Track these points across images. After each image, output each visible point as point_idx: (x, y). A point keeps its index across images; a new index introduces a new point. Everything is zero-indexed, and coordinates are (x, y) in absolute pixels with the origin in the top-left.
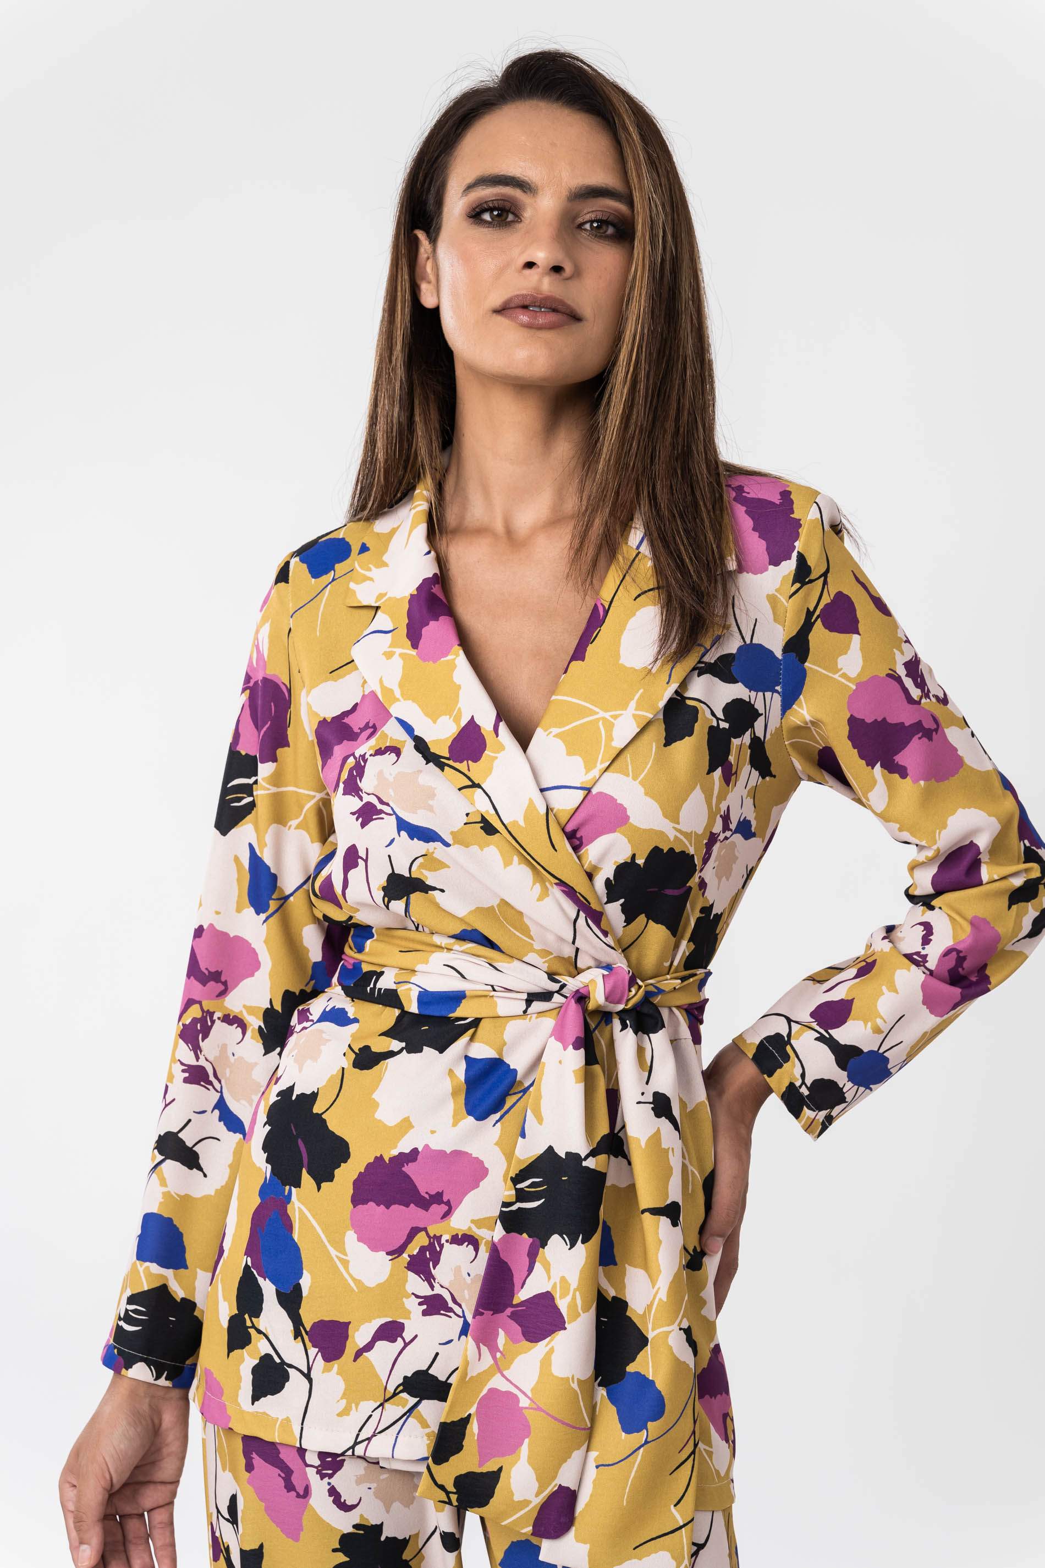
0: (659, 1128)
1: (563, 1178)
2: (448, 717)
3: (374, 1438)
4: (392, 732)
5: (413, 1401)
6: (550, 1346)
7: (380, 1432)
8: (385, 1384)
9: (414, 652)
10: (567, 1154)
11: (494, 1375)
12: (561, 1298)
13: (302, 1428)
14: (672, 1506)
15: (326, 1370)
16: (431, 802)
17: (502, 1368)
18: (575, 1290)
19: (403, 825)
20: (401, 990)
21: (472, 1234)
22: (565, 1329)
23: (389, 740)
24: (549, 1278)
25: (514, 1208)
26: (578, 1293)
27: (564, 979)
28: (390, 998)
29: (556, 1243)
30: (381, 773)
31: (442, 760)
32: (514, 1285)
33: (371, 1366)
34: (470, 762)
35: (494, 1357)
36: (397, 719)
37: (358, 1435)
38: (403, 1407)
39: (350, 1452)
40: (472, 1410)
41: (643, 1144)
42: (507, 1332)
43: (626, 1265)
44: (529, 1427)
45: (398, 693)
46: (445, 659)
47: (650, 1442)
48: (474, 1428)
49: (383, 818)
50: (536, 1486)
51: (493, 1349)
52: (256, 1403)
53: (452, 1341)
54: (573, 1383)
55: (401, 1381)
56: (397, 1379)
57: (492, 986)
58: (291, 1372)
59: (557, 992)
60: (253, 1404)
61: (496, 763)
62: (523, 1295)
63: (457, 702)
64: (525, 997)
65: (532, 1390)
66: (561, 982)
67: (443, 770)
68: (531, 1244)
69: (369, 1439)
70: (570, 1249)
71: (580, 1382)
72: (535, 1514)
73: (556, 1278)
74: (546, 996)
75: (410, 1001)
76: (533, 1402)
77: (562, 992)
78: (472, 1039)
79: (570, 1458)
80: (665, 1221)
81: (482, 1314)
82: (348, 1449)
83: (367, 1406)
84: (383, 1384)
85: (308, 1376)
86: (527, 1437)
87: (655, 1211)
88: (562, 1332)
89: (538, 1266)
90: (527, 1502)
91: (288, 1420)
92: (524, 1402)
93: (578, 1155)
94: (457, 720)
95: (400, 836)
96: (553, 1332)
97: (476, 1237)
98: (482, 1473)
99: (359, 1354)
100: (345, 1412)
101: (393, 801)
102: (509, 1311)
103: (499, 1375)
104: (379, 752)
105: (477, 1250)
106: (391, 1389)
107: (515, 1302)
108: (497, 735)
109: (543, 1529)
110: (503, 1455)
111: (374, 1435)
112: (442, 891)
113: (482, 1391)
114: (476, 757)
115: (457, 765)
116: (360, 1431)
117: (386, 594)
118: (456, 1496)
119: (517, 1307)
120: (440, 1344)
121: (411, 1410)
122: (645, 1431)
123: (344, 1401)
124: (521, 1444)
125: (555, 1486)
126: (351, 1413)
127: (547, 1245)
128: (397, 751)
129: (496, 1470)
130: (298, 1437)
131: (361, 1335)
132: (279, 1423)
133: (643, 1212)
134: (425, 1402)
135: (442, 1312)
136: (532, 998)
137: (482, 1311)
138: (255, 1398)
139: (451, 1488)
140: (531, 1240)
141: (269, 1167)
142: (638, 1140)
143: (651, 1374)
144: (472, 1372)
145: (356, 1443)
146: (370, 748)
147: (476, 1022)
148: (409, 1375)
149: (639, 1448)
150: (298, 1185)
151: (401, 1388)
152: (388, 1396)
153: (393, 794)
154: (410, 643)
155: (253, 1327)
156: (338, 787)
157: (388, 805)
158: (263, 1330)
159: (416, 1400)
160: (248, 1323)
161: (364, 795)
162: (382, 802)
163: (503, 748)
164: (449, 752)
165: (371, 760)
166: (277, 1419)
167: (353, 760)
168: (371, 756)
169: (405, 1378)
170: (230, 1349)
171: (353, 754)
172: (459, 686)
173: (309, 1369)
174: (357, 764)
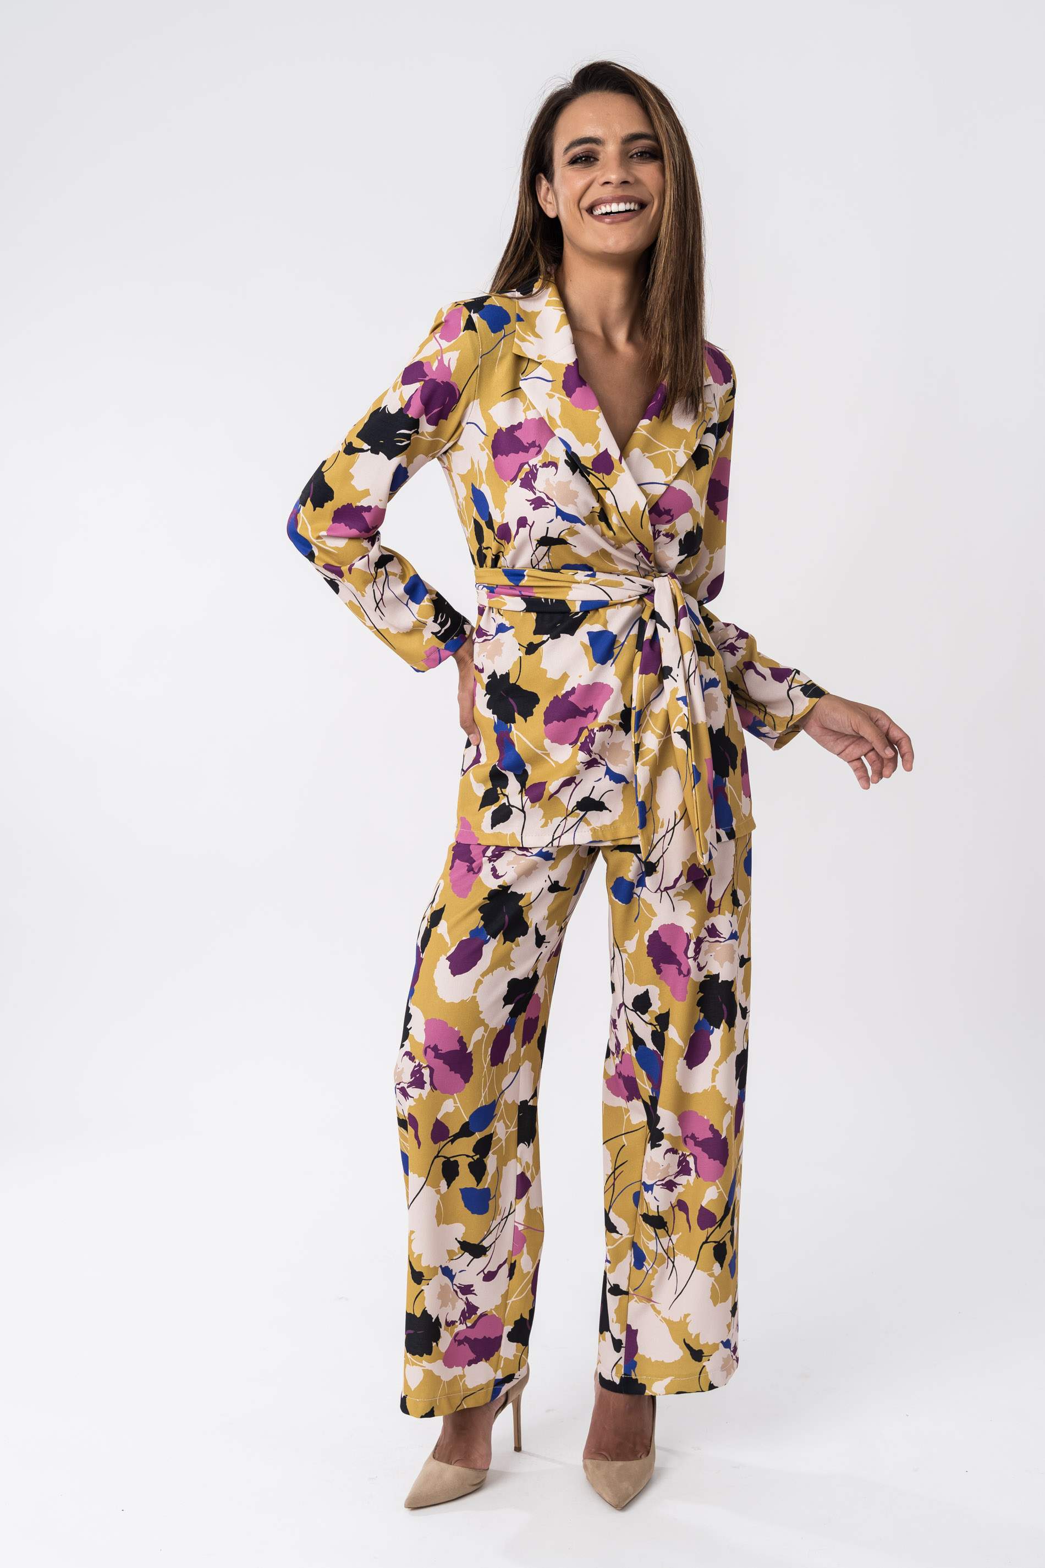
2: (591, 444)
3: (562, 836)
4: (555, 450)
5: (582, 813)
7: (566, 832)
8: (567, 808)
9: (568, 399)
13: (522, 837)
15: (532, 807)
16: (575, 500)
19: (559, 512)
23: (550, 457)
30: (548, 480)
31: (588, 469)
33: (559, 800)
34: (604, 474)
36: (560, 438)
37: (553, 836)
38: (577, 817)
45: (559, 422)
46: (590, 412)
49: (548, 508)
52: (494, 828)
53: (602, 779)
55: (575, 804)
56: (573, 803)
58: (513, 809)
60: (492, 829)
63: (598, 438)
67: (589, 476)
69: (560, 837)
82: (549, 844)
83: (557, 820)
84: (565, 807)
85: (523, 811)
91: (513, 834)
94: (597, 448)
95: (557, 519)
97: (611, 725)
99: (551, 797)
100: (545, 825)
101: (555, 498)
104: (545, 465)
105: (612, 731)
106: (570, 809)
108: (621, 463)
111: (562, 834)
112: (575, 546)
114: (608, 473)
115: (596, 474)
116: (554, 833)
117: (545, 357)
120: (596, 782)
121: (581, 819)
123: (544, 820)
126: (548, 825)
128: (556, 466)
130: (520, 841)
131: (552, 787)
132: (509, 836)
134: (589, 813)
135: (595, 765)
138: (493, 825)
141: (496, 716)
145: (553, 840)
146: (539, 462)
148: (580, 801)
150: (514, 722)
151: (576, 808)
152: (568, 813)
153: (555, 494)
154: (565, 392)
155: (502, 793)
156: (516, 480)
157: (552, 500)
158: (507, 794)
159: (584, 812)
160: (499, 792)
161: (537, 492)
162: (548, 498)
163: (623, 471)
164: (592, 466)
165: (540, 469)
166: (507, 834)
167: (528, 467)
168: (540, 467)
169: (578, 802)
170: (482, 805)
171: (527, 463)
172: (600, 430)
173: (523, 807)
174: (531, 470)
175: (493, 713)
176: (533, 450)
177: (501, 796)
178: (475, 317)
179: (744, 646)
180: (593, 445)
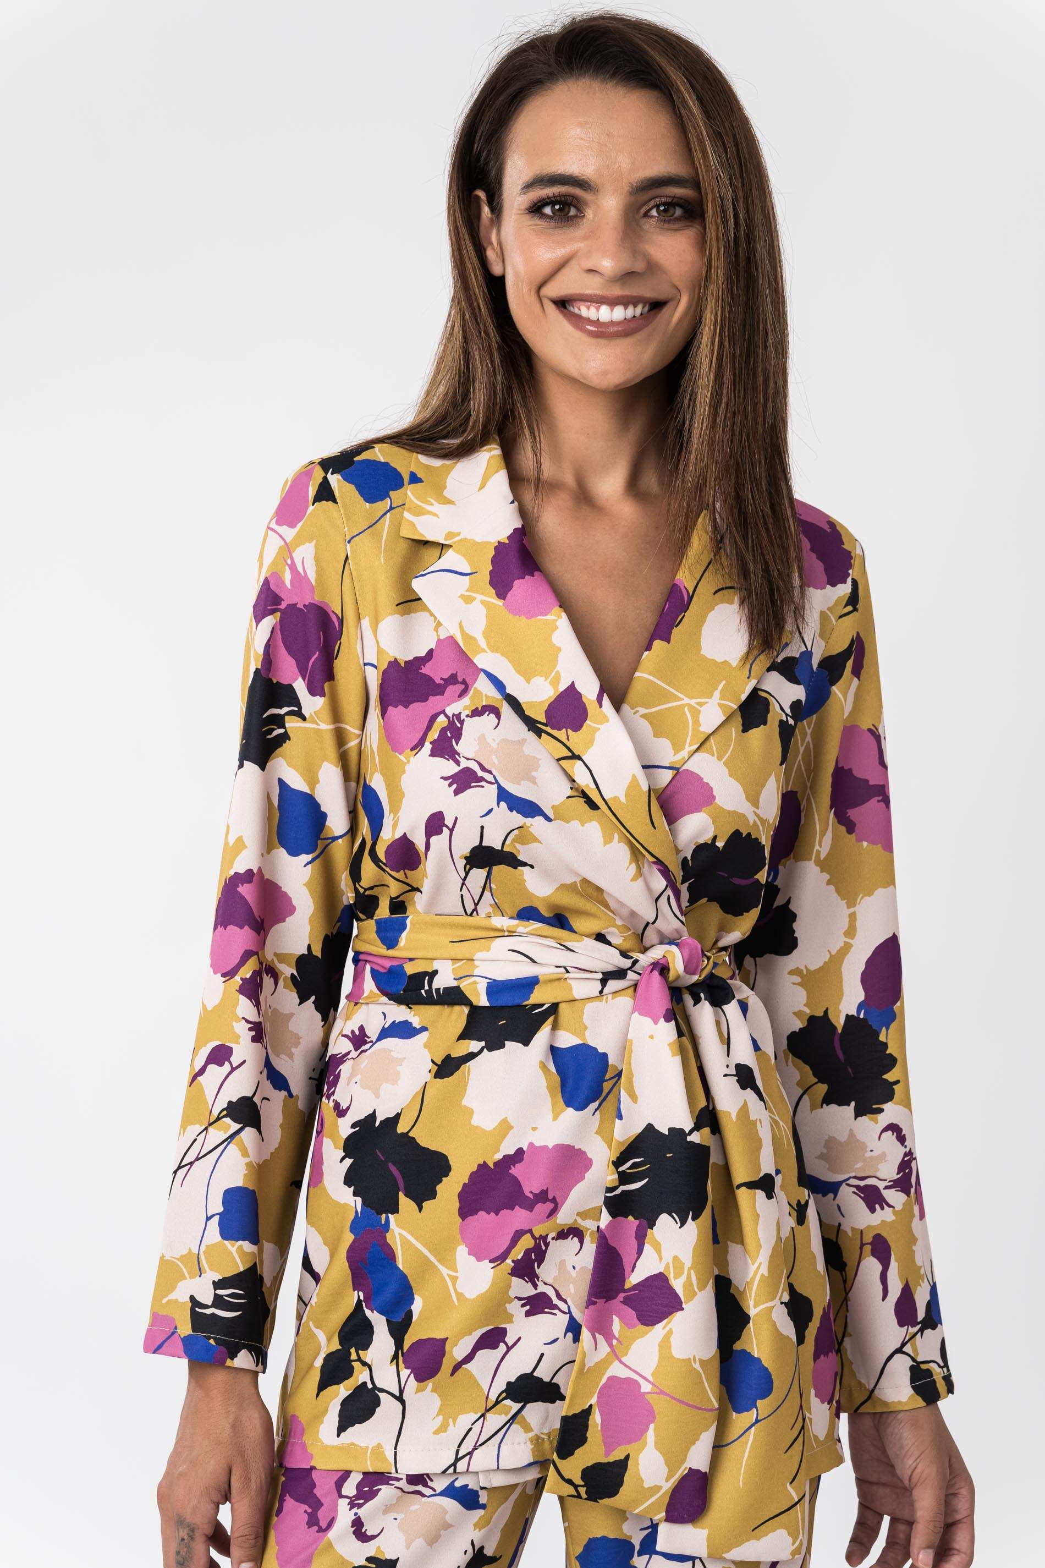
0: (745, 1100)
1: (668, 1155)
2: (544, 678)
3: (476, 1452)
4: (484, 690)
5: (516, 1406)
6: (667, 1328)
7: (481, 1445)
8: (487, 1393)
9: (500, 603)
10: (670, 1130)
11: (612, 1362)
12: (675, 1278)
13: (396, 1453)
14: (788, 1484)
15: (419, 1390)
16: (534, 774)
17: (619, 1355)
18: (689, 1269)
19: (503, 795)
20: (464, 985)
21: (578, 1226)
22: (683, 1309)
23: (484, 698)
24: (661, 1259)
25: (618, 1192)
26: (692, 1272)
27: (636, 955)
28: (453, 997)
29: (665, 1222)
30: (482, 738)
31: (538, 725)
32: (624, 1269)
33: (471, 1376)
34: (569, 731)
35: (611, 1345)
36: (487, 674)
37: (457, 1452)
38: (506, 1415)
39: (451, 1470)
40: (593, 1401)
41: (734, 1117)
42: (622, 1319)
43: (728, 1242)
44: (653, 1412)
45: (482, 643)
46: (542, 617)
47: (761, 1420)
48: (596, 1418)
49: (482, 786)
50: (665, 1470)
51: (609, 1337)
52: (343, 1434)
53: (557, 1339)
54: (695, 1363)
55: (504, 1387)
56: (500, 1386)
57: (565, 968)
58: (382, 1396)
59: (630, 969)
60: (338, 1436)
61: (597, 735)
62: (634, 1278)
63: (556, 665)
64: (600, 976)
65: (653, 1374)
66: (633, 958)
67: (540, 737)
68: (638, 1226)
69: (470, 1454)
70: (680, 1227)
71: (702, 1363)
72: (667, 1500)
73: (668, 1257)
74: (620, 974)
75: (478, 995)
76: (655, 1386)
77: (633, 969)
78: (555, 1027)
79: (698, 1440)
80: (760, 1194)
81: (595, 1303)
82: (449, 1468)
83: (466, 1420)
84: (484, 1392)
85: (400, 1399)
86: (653, 1422)
87: (751, 1185)
88: (679, 1313)
89: (647, 1247)
90: (658, 1488)
91: (379, 1446)
92: (646, 1387)
93: (682, 1130)
94: (556, 681)
95: (499, 807)
96: (671, 1313)
97: (581, 1228)
98: (609, 1462)
99: (457, 1367)
100: (443, 1429)
101: (496, 769)
102: (621, 1296)
103: (617, 1362)
104: (476, 713)
105: (581, 1241)
106: (493, 1397)
107: (627, 1286)
108: (601, 706)
109: (676, 1514)
110: (628, 1443)
111: (475, 1449)
112: (532, 867)
113: (601, 1380)
114: (577, 727)
115: (554, 732)
116: (459, 1446)
118: (585, 1489)
119: (630, 1291)
120: (545, 1344)
121: (514, 1417)
122: (755, 1410)
123: (441, 1418)
124: (647, 1430)
125: (685, 1470)
126: (449, 1429)
127: (655, 1225)
128: (496, 712)
129: (623, 1458)
130: (392, 1463)
131: (458, 1351)
132: (369, 1451)
133: (739, 1187)
134: (529, 1406)
135: (546, 1310)
136: (606, 978)
137: (596, 1300)
138: (341, 1429)
139: (578, 1481)
140: (638, 1221)
142: (729, 1113)
143: (756, 1351)
144: (590, 1363)
145: (457, 1459)
146: (465, 708)
147: (554, 1008)
148: (513, 1380)
149: (750, 1427)
150: (395, 1210)
151: (504, 1395)
152: (490, 1405)
153: (496, 762)
154: (494, 591)
155: (359, 1360)
156: (423, 746)
157: (490, 772)
158: (368, 1360)
159: (520, 1405)
160: (354, 1356)
161: (462, 760)
162: (483, 769)
163: (606, 719)
164: (547, 717)
165: (467, 721)
166: (367, 1447)
167: (445, 719)
168: (467, 716)
169: (509, 1384)
170: (323, 1386)
171: (443, 712)
172: (559, 649)
173: (401, 1391)
174: (451, 724)
175: (355, 1194)
176: (453, 690)
177: (356, 1365)
178: (335, 480)
179: (899, 1207)
180: (545, 680)
